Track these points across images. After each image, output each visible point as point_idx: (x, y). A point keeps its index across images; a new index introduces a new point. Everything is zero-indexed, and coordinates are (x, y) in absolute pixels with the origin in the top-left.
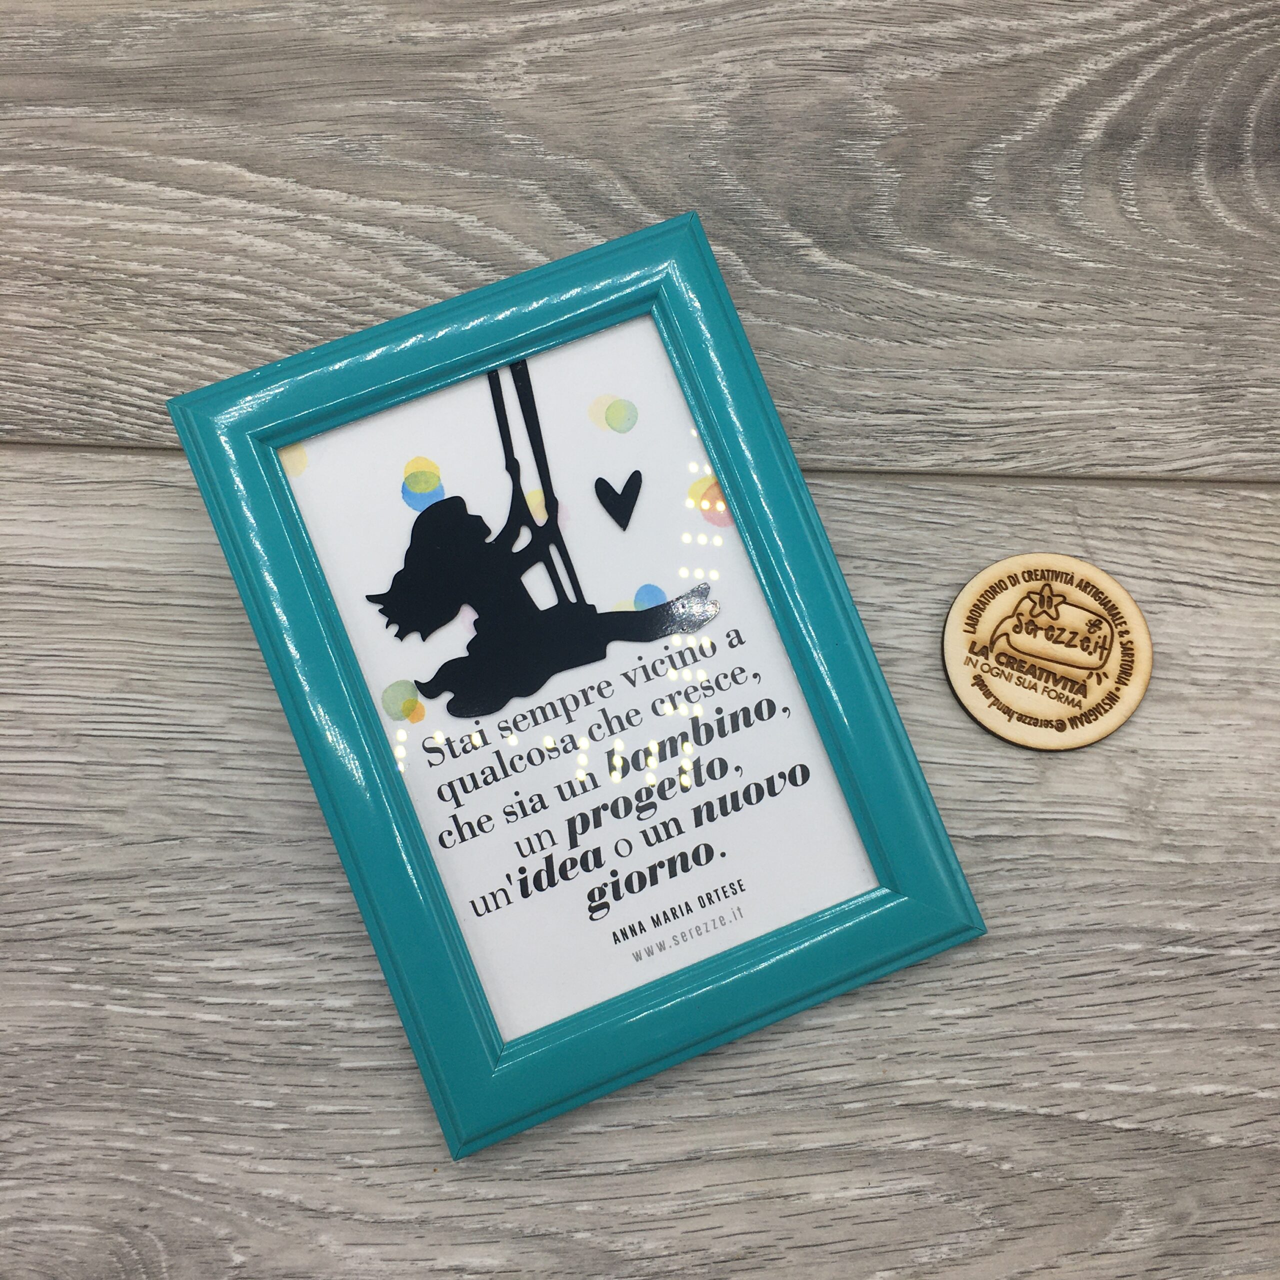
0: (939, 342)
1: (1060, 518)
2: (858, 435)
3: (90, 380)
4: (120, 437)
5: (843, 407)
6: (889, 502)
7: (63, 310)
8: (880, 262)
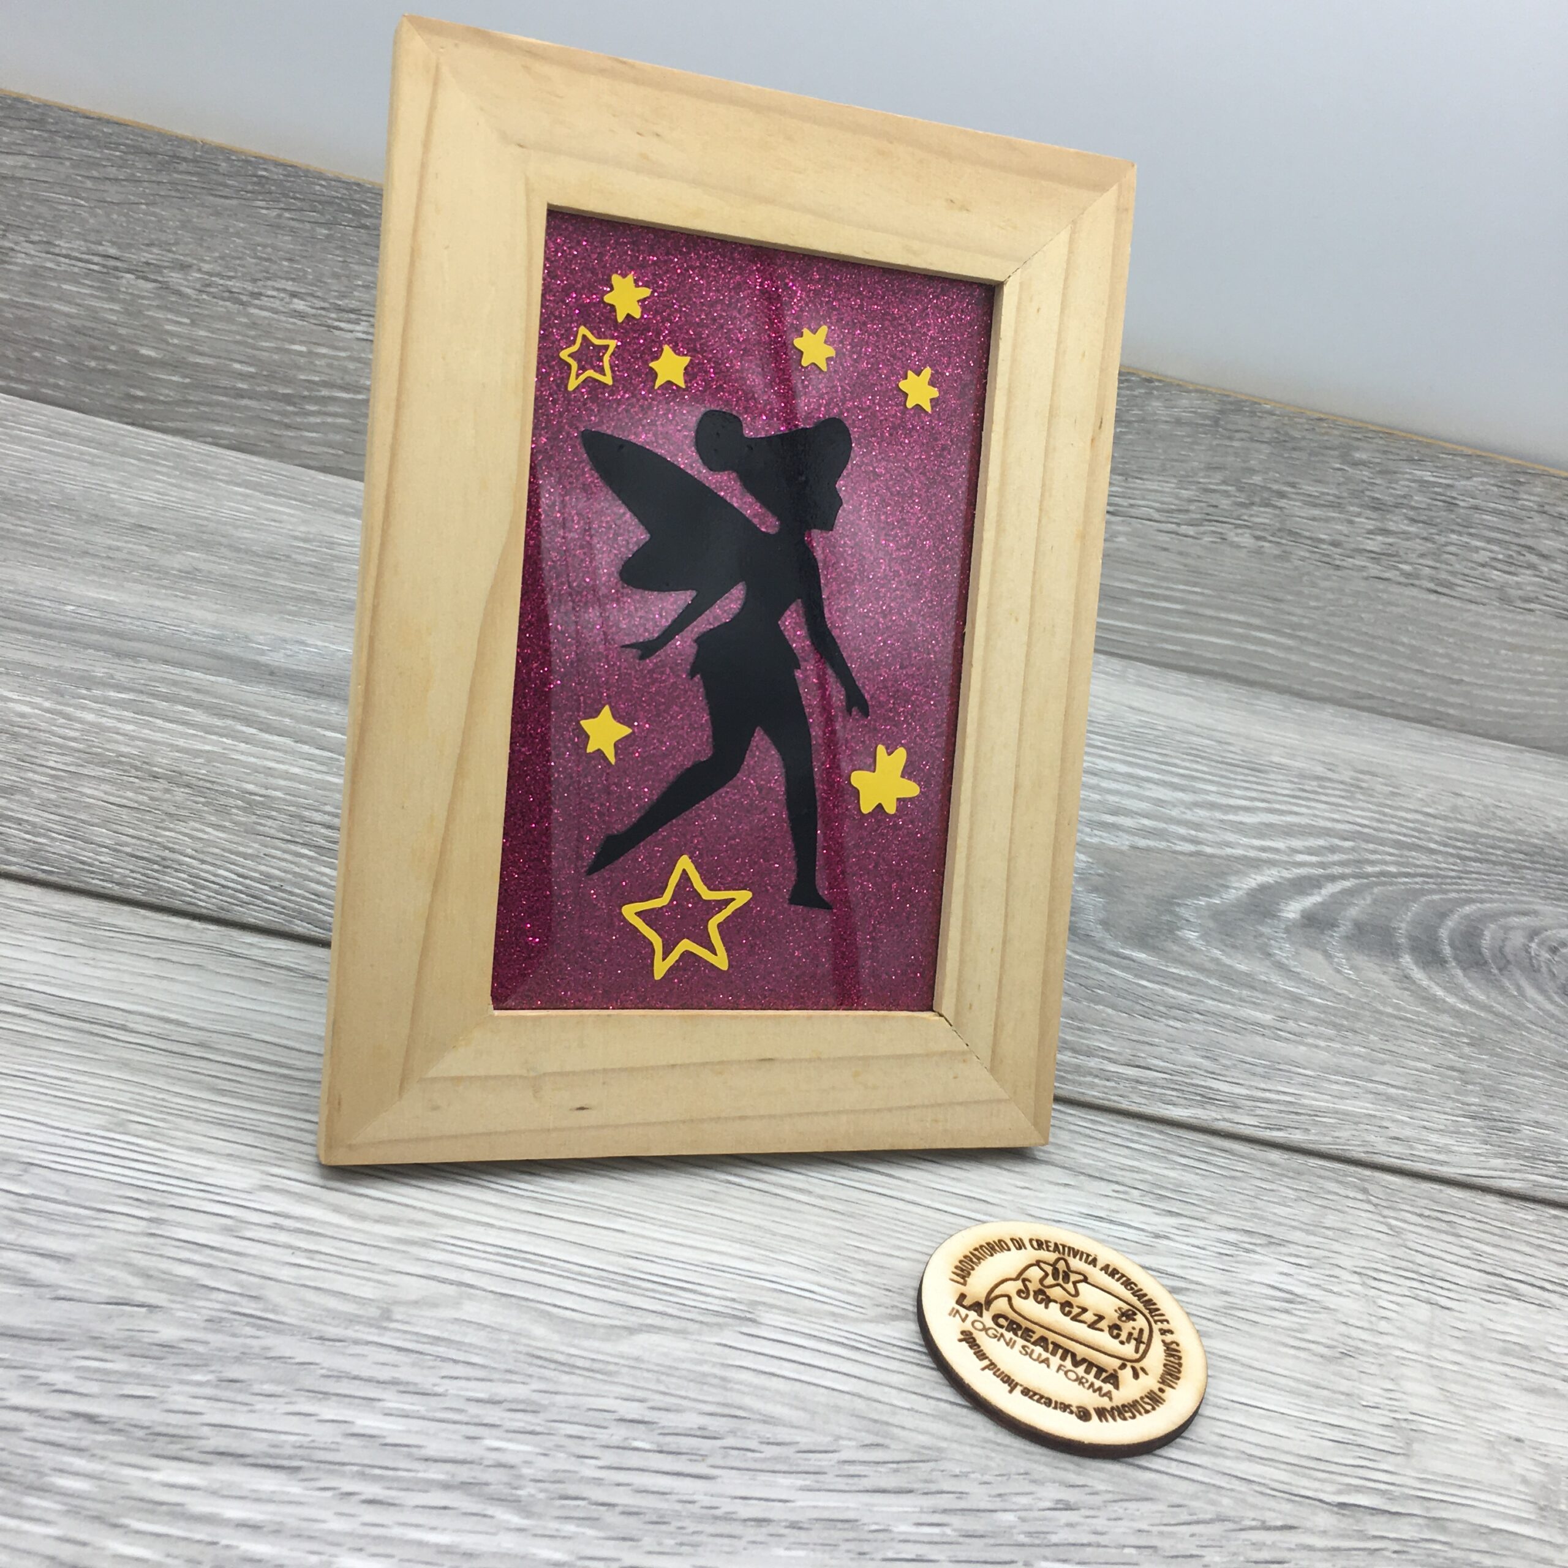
0: (1171, 1023)
1: (1351, 1195)
2: (1096, 1076)
3: (167, 853)
4: (190, 903)
5: (1074, 1051)
6: (1144, 1140)
7: (152, 798)
8: (1093, 952)
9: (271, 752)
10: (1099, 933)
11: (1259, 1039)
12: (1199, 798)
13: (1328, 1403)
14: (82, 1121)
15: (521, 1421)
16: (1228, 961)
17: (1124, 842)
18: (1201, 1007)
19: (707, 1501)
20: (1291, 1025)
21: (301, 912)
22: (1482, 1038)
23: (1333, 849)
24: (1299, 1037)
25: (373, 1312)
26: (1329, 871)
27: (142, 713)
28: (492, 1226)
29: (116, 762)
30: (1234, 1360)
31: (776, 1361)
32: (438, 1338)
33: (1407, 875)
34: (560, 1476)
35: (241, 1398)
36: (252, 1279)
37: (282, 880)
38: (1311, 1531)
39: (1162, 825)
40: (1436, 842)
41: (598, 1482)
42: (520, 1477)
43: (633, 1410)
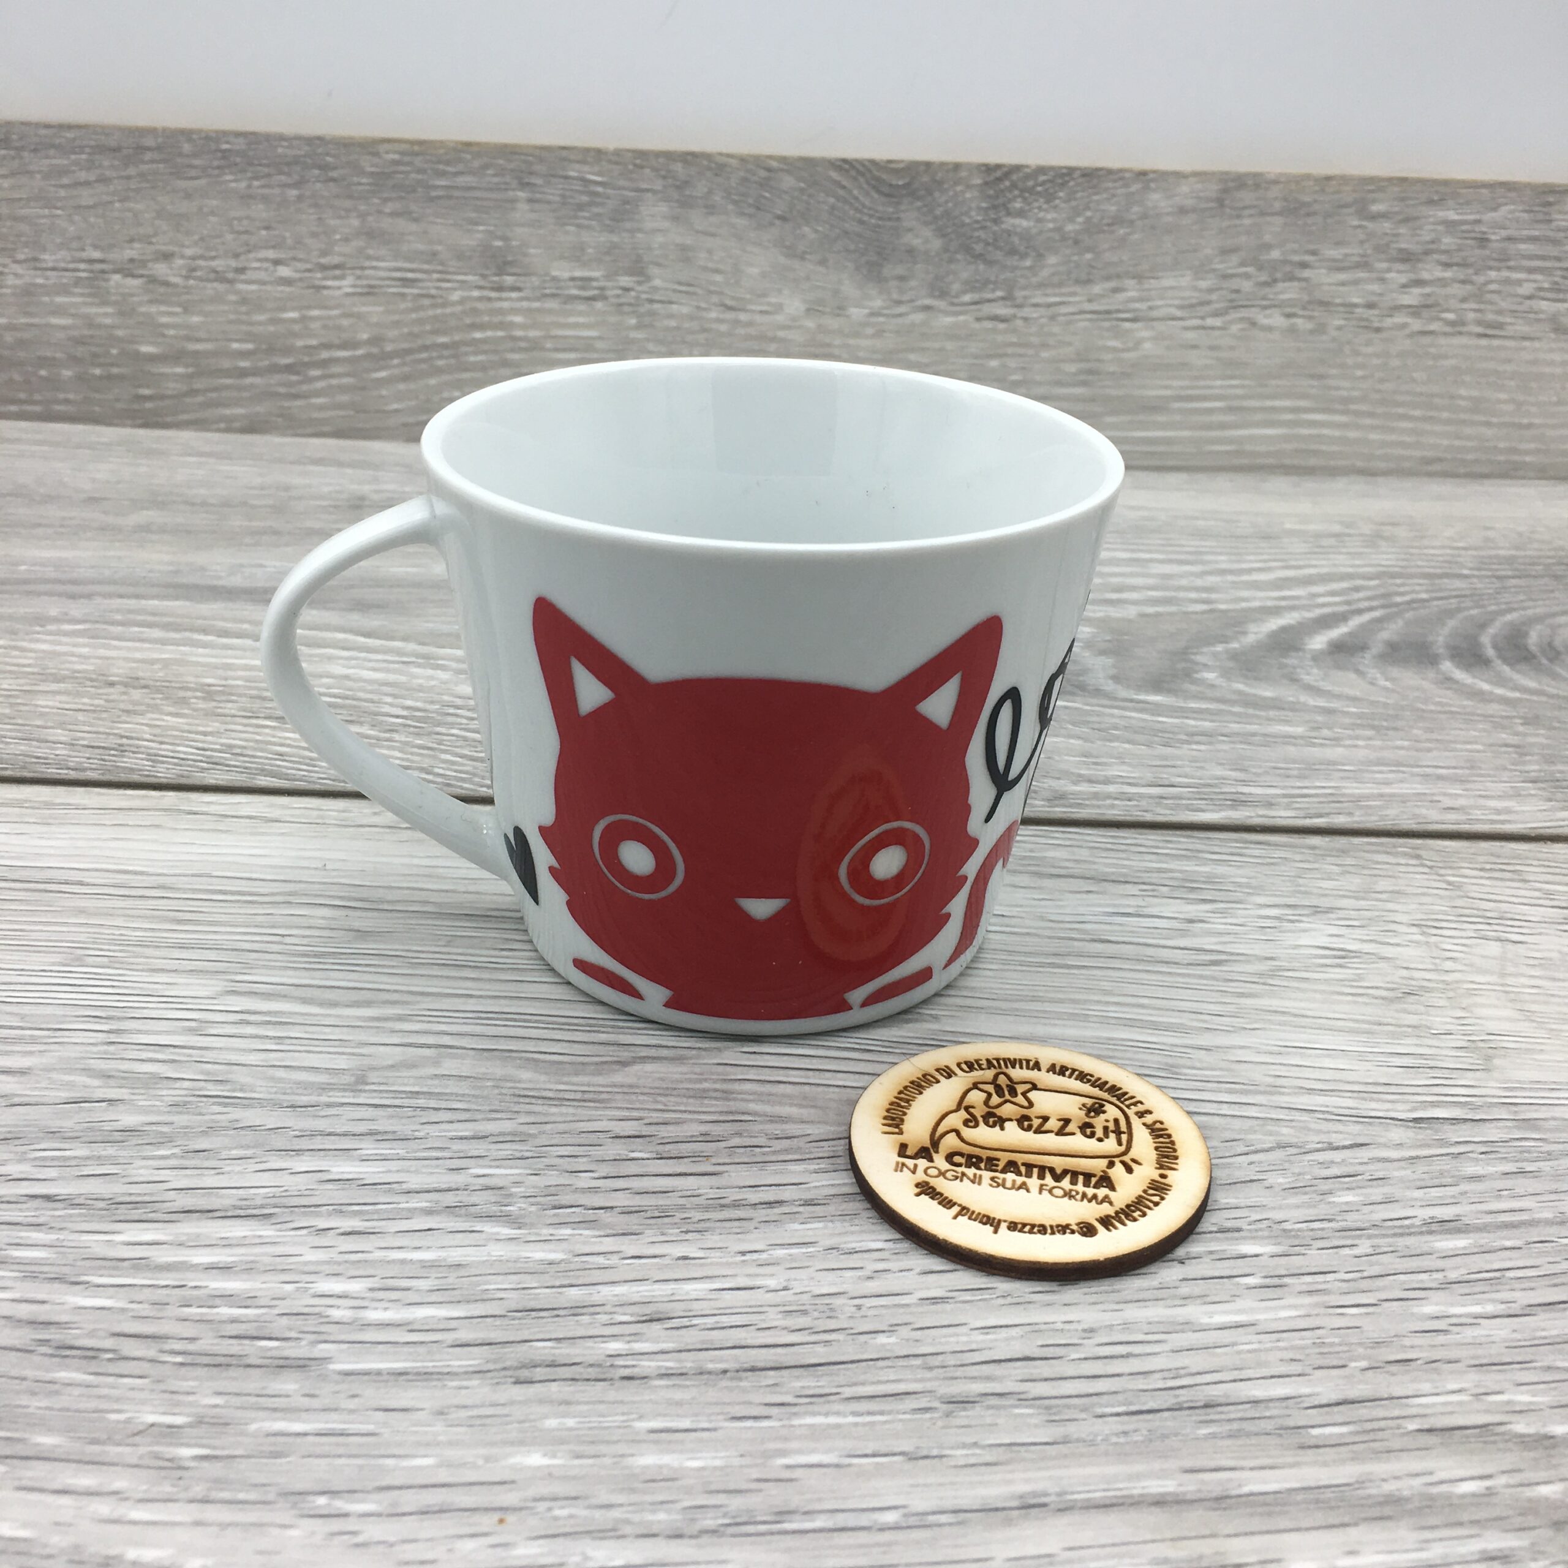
0: (1194, 747)
2: (1117, 799)
6: (1169, 845)
7: (108, 701)
8: (1105, 702)
9: (230, 652)
10: (1110, 686)
11: (1292, 749)
12: (1207, 568)
13: (1393, 1035)
14: (36, 961)
15: (508, 1150)
16: (1253, 691)
17: (1132, 612)
18: (1225, 731)
19: (713, 1194)
20: (1325, 732)
21: (263, 770)
22: (1537, 717)
23: (1357, 589)
24: (1336, 741)
25: (347, 1079)
26: (1354, 607)
27: (97, 637)
28: (471, 996)
29: (73, 677)
30: (1284, 1013)
31: (782, 1072)
32: (417, 1093)
33: (1441, 598)
34: (553, 1190)
35: (207, 1164)
36: (217, 1067)
37: (244, 747)
38: (1385, 1146)
39: (1173, 594)
40: (1471, 569)
41: (594, 1190)
42: (511, 1195)
43: (629, 1128)
